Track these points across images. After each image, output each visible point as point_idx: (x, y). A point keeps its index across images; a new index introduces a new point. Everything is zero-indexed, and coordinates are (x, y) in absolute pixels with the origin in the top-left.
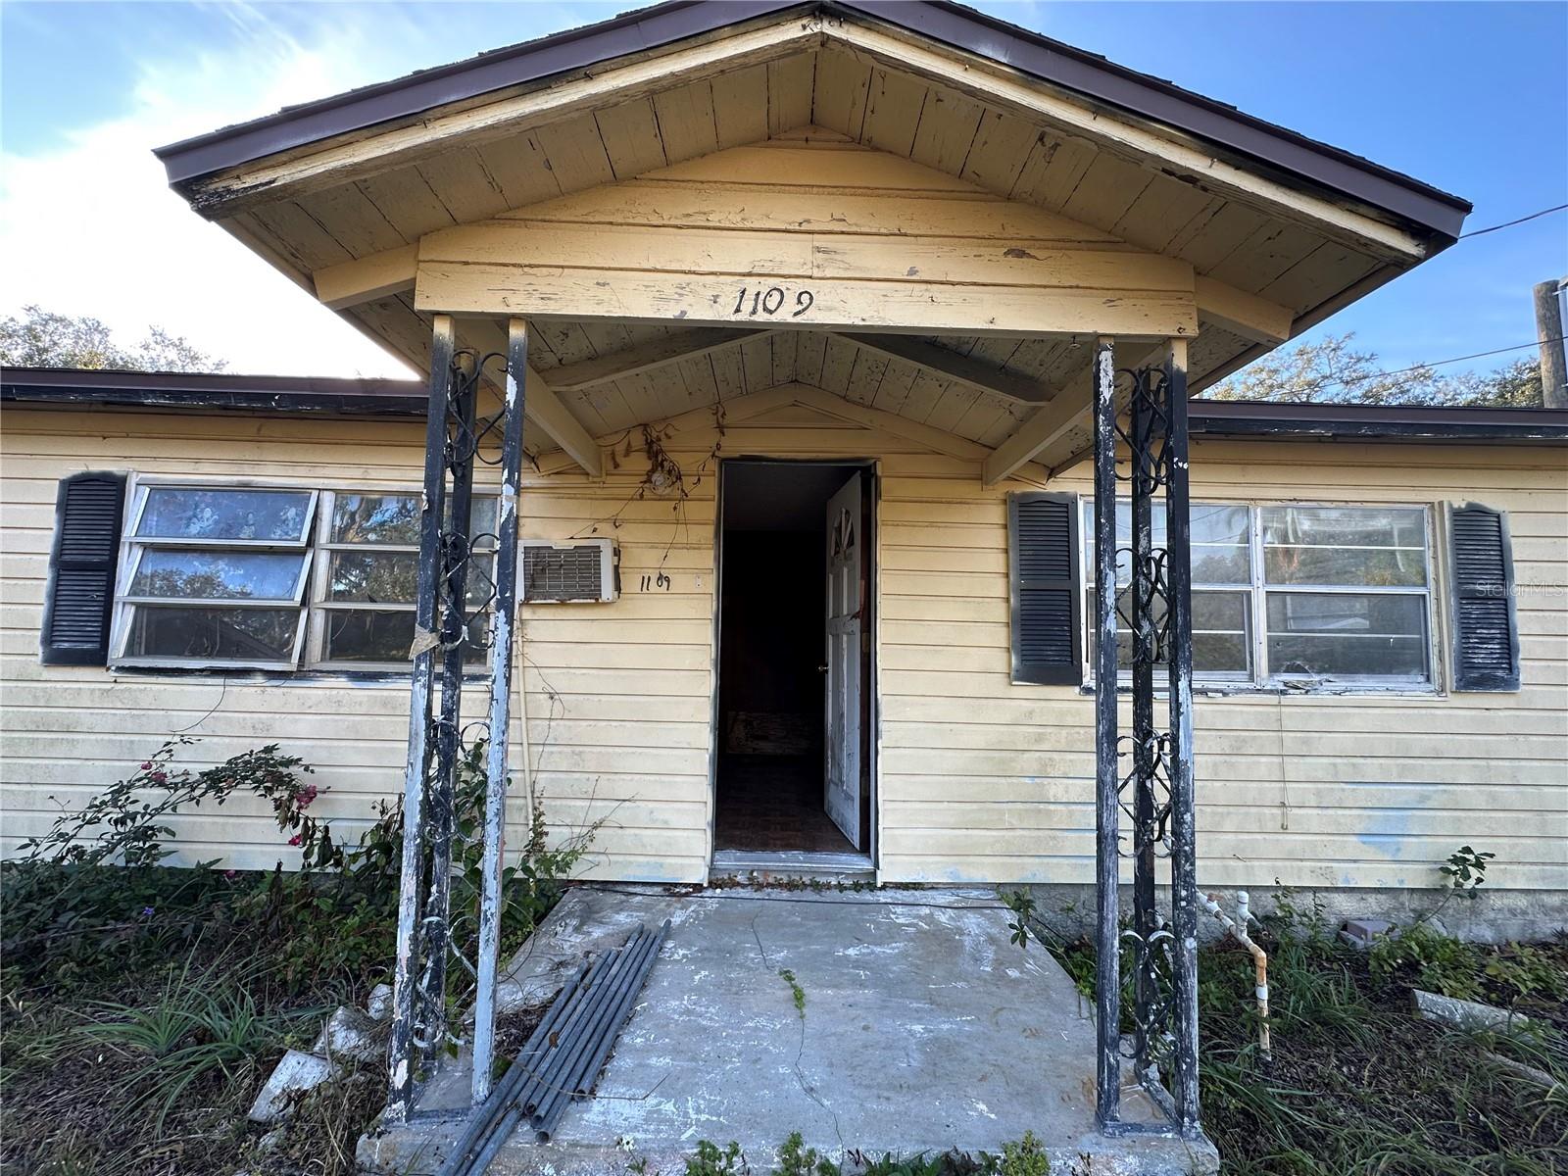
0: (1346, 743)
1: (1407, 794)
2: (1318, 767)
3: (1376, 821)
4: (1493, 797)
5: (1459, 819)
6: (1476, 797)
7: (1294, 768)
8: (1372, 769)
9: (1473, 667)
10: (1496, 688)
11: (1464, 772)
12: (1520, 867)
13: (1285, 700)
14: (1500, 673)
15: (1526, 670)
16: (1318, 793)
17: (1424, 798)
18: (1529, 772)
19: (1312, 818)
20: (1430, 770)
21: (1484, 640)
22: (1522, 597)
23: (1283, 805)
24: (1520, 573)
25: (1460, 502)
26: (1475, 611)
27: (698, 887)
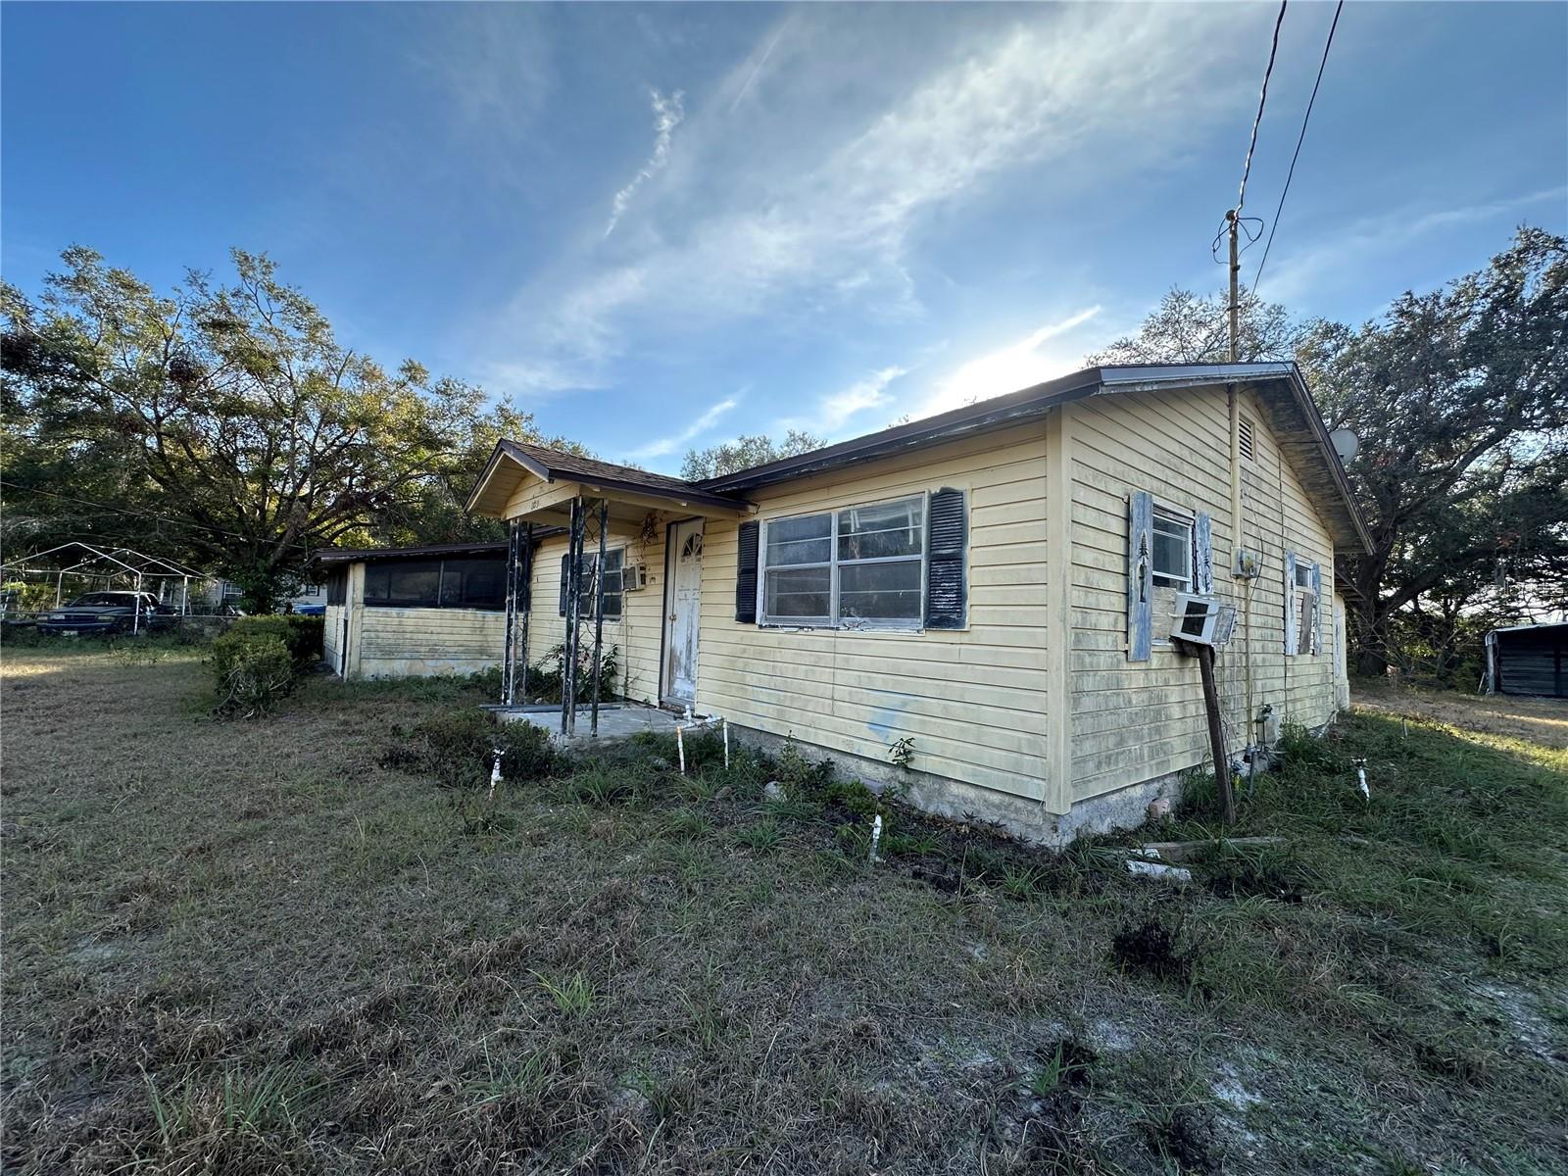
0: (866, 662)
1: (895, 700)
2: (850, 677)
3: (876, 715)
4: (945, 708)
5: (924, 722)
6: (935, 707)
7: (841, 677)
8: (879, 681)
9: (937, 611)
10: (950, 626)
11: (930, 688)
12: (961, 764)
13: (838, 633)
14: (954, 616)
15: (972, 615)
16: (850, 693)
17: (905, 704)
18: (974, 693)
19: (846, 709)
20: (911, 686)
21: (945, 592)
22: (972, 556)
23: (833, 699)
24: (973, 538)
25: (936, 489)
26: (940, 569)
27: (647, 704)
